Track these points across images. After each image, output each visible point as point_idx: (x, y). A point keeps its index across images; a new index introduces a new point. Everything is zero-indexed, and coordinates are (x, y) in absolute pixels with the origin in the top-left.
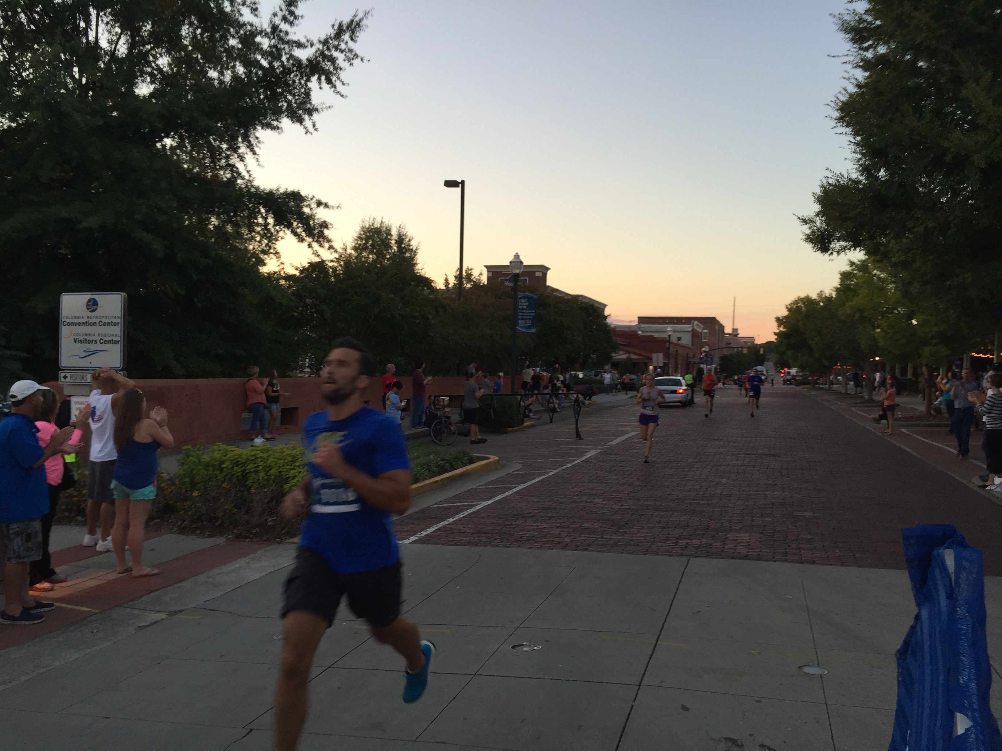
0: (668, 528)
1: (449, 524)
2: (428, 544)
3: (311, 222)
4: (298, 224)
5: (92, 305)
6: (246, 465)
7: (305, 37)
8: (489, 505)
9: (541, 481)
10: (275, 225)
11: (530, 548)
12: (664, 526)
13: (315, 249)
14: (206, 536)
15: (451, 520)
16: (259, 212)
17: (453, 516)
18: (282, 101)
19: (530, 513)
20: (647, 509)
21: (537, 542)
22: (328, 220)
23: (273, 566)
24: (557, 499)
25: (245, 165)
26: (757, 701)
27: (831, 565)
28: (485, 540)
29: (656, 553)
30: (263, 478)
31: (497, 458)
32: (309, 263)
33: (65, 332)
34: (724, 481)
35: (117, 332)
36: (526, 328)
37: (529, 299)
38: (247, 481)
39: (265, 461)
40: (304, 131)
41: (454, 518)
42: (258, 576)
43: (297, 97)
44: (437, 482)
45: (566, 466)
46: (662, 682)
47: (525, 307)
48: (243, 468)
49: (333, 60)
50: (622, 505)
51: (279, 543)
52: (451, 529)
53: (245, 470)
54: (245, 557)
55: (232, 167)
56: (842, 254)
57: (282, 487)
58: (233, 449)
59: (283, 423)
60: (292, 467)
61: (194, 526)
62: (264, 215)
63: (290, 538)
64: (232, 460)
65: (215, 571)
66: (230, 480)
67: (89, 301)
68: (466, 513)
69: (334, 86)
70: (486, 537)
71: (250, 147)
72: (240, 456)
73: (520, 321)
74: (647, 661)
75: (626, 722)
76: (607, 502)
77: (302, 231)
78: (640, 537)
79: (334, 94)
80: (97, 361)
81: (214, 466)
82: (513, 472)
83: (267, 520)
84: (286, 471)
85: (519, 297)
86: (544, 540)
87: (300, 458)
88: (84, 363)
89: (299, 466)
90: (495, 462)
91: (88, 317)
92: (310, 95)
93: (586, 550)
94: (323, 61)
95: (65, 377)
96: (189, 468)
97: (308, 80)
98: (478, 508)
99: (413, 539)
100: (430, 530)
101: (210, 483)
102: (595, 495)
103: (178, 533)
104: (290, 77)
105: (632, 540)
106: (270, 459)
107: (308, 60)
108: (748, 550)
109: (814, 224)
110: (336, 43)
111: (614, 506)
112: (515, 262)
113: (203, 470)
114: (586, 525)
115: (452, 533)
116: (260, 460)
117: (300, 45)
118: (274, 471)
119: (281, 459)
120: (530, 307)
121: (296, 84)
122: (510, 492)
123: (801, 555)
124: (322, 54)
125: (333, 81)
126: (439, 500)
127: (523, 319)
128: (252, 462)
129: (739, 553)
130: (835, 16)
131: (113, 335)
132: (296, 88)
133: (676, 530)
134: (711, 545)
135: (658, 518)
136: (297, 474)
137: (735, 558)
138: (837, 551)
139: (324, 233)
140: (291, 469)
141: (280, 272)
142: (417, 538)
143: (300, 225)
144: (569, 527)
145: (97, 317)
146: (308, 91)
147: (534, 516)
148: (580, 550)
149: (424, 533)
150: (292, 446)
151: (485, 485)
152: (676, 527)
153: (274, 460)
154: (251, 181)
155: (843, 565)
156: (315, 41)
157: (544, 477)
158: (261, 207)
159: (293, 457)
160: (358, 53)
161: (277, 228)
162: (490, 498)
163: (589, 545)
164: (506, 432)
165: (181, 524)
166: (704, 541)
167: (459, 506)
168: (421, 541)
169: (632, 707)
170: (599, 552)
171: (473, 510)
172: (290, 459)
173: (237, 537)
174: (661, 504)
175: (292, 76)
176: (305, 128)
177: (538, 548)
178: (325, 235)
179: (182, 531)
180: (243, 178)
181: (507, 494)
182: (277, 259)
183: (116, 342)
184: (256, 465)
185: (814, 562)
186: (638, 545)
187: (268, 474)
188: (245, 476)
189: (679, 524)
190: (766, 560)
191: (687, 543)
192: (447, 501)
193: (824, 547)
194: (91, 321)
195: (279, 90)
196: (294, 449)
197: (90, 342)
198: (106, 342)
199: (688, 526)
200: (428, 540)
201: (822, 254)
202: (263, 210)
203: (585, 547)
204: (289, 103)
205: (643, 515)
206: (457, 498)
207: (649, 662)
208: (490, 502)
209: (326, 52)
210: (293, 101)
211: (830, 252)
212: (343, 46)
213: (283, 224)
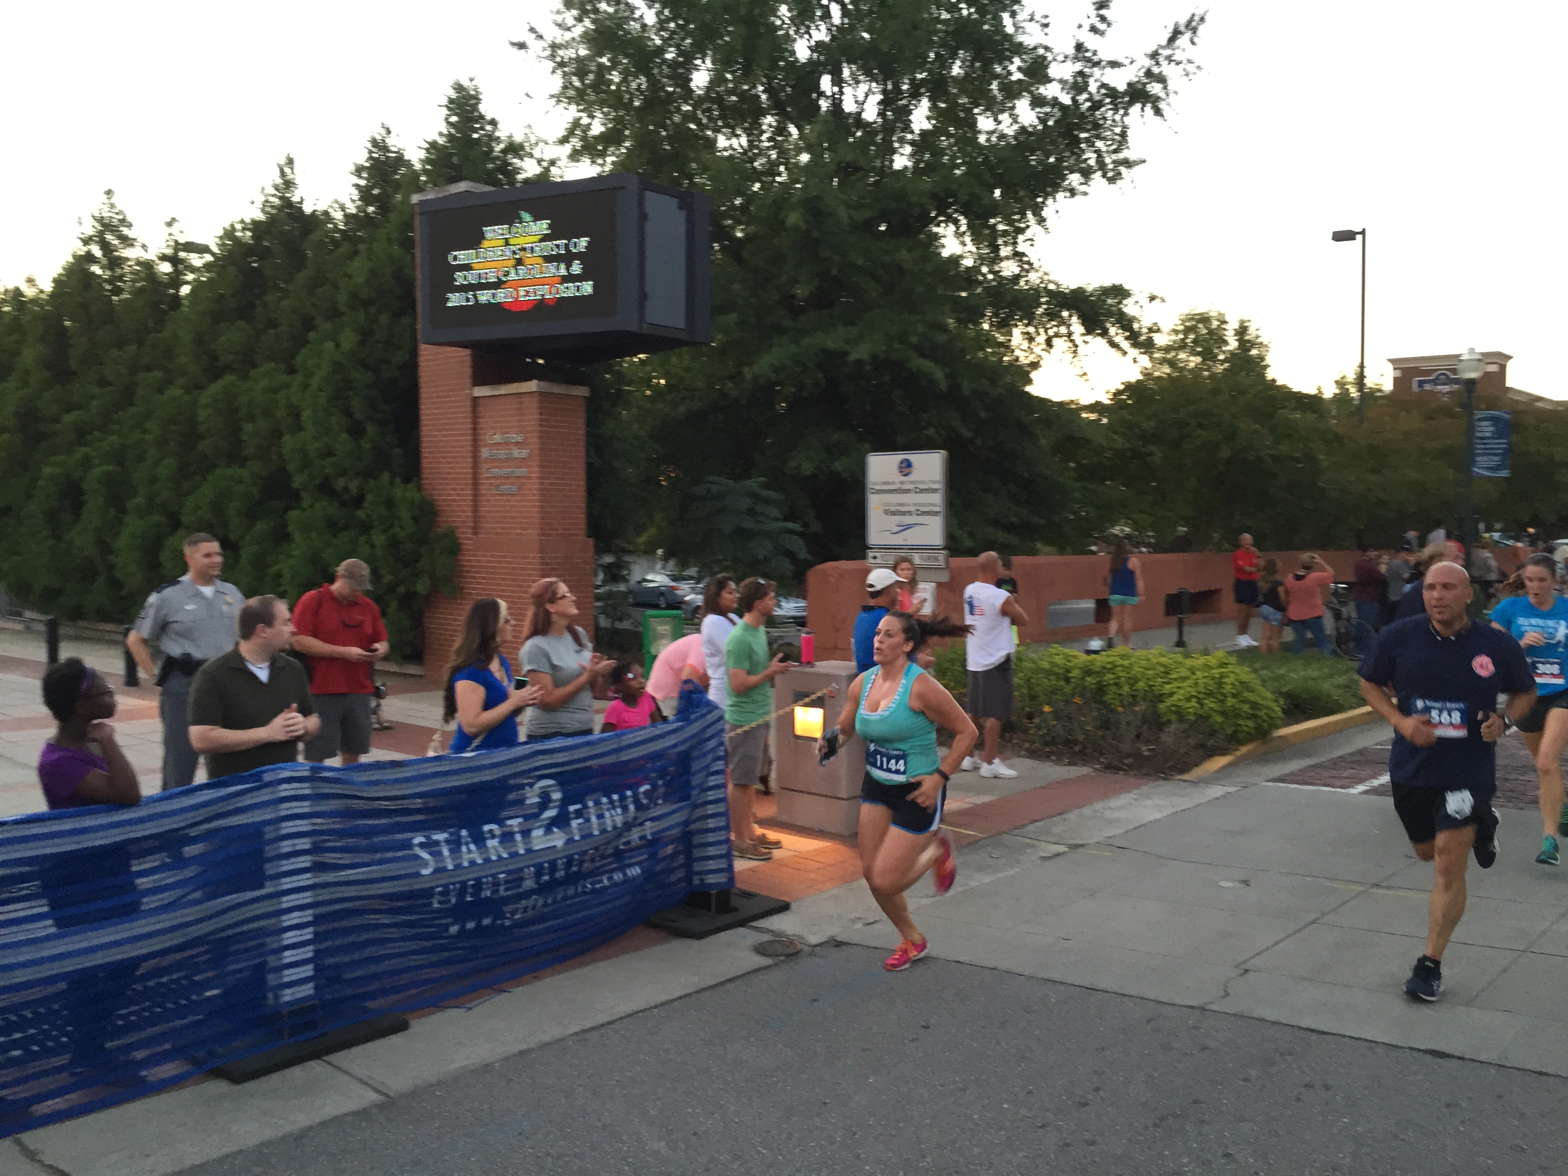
3: (1137, 326)
4: (1117, 330)
5: (906, 467)
6: (1101, 675)
10: (1083, 334)
14: (1065, 763)
18: (1088, 152)
23: (1171, 807)
25: (1037, 251)
30: (1128, 693)
32: (1126, 384)
33: (875, 505)
35: (937, 500)
36: (1491, 469)
37: (1494, 420)
38: (1104, 696)
39: (1128, 670)
47: (1488, 435)
48: (1098, 679)
53: (1101, 681)
54: (1130, 792)
55: (1021, 256)
57: (1156, 705)
60: (1166, 680)
61: (1048, 750)
63: (1179, 774)
66: (1082, 695)
67: (902, 462)
73: (1479, 459)
77: (1123, 339)
80: (911, 538)
81: (1057, 674)
85: (1476, 418)
88: (897, 540)
91: (902, 483)
94: (1150, 83)
95: (875, 558)
97: (1126, 113)
99: (1361, 788)
104: (1100, 114)
107: (1127, 85)
116: (1119, 669)
117: (1114, 65)
118: (1141, 685)
120: (1498, 435)
124: (1148, 72)
125: (1162, 108)
126: (1380, 739)
127: (1486, 455)
131: (931, 505)
132: (1108, 129)
143: (1120, 330)
145: (911, 482)
146: (1125, 130)
154: (1048, 275)
156: (1138, 56)
158: (1064, 310)
172: (1162, 669)
173: (1107, 768)
175: (1103, 111)
179: (1033, 754)
180: (1037, 271)
183: (936, 513)
188: (1101, 689)
194: (905, 487)
195: (1085, 135)
197: (904, 513)
198: (924, 513)
209: (1155, 69)
213: (1095, 332)
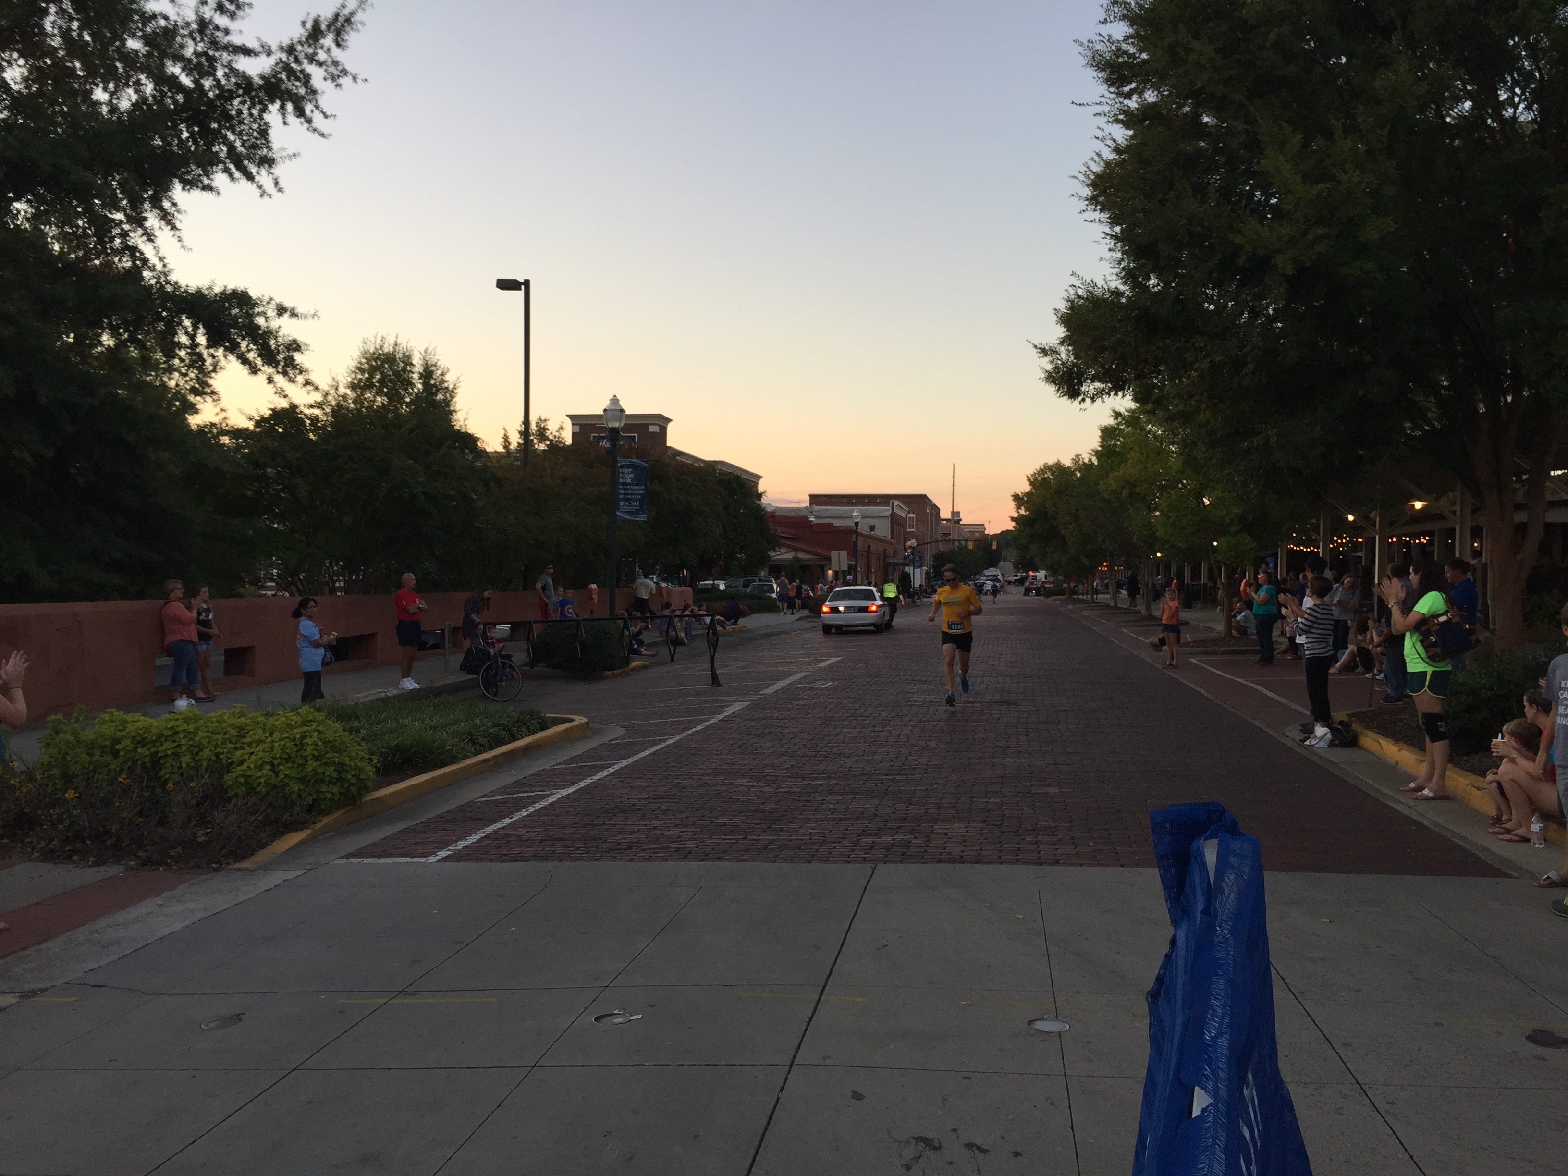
0: (846, 819)
1: (504, 828)
2: (471, 860)
3: (272, 342)
4: (248, 346)
6: (158, 744)
7: (258, 39)
8: (569, 794)
9: (654, 753)
10: (208, 347)
11: (632, 860)
12: (841, 816)
13: (279, 385)
14: (90, 863)
15: (507, 821)
16: (180, 323)
17: (510, 814)
18: (219, 145)
19: (634, 805)
20: (816, 792)
21: (644, 850)
22: (301, 338)
23: (205, 909)
24: (678, 781)
25: (155, 248)
26: (965, 1078)
27: (1082, 865)
28: (560, 850)
29: (827, 861)
30: (188, 764)
31: (584, 720)
32: (271, 409)
34: (933, 744)
36: (630, 513)
37: (634, 467)
38: (160, 770)
39: (192, 736)
40: (258, 192)
41: (511, 818)
42: (178, 926)
43: (245, 138)
44: (485, 761)
45: (694, 730)
46: (825, 1058)
47: (629, 481)
48: (153, 750)
49: (306, 79)
50: (779, 787)
51: (216, 870)
52: (507, 835)
53: (157, 752)
54: (157, 896)
55: (133, 251)
56: (1099, 401)
57: (221, 777)
58: (137, 718)
59: (228, 672)
60: (238, 746)
61: (68, 848)
62: (190, 330)
63: (235, 862)
64: (134, 737)
65: (102, 922)
66: (131, 770)
68: (531, 810)
69: (309, 121)
70: (564, 846)
71: (167, 218)
72: (147, 729)
73: (621, 503)
74: (804, 1028)
75: (768, 1124)
76: (755, 784)
77: (256, 356)
78: (804, 835)
79: (310, 134)
81: (102, 748)
82: (611, 740)
83: (196, 833)
84: (228, 752)
85: (619, 465)
86: (654, 846)
87: (253, 730)
89: (250, 744)
90: (581, 726)
92: (268, 134)
93: (719, 859)
94: (289, 80)
96: (59, 752)
97: (264, 110)
98: (551, 800)
99: (443, 854)
100: (472, 839)
101: (96, 776)
102: (738, 772)
103: (39, 861)
104: (231, 105)
105: (791, 840)
106: (200, 733)
107: (262, 77)
108: (963, 848)
109: (1058, 356)
110: (310, 51)
111: (766, 789)
112: (611, 410)
113: (84, 755)
114: (721, 820)
115: (508, 842)
116: (181, 735)
117: (246, 51)
118: (206, 753)
119: (219, 733)
120: (637, 481)
121: (243, 116)
122: (605, 773)
123: (1039, 853)
124: (287, 68)
125: (308, 112)
126: (489, 790)
127: (627, 500)
128: (168, 738)
129: (949, 853)
130: (1081, 44)
132: (243, 123)
133: (859, 822)
134: (910, 842)
135: (831, 806)
136: (246, 757)
137: (944, 862)
138: (1091, 844)
139: (294, 360)
140: (236, 749)
141: (221, 424)
142: (450, 853)
143: (251, 346)
144: (694, 824)
146: (265, 127)
147: (640, 809)
148: (710, 859)
149: (462, 844)
150: (238, 711)
151: (564, 763)
152: (858, 818)
153: (205, 734)
154: (166, 275)
155: (1099, 865)
156: (274, 48)
157: (659, 747)
158: (184, 318)
159: (241, 728)
160: (348, 68)
161: (212, 351)
162: (573, 784)
163: (724, 852)
164: (602, 678)
165: (47, 845)
166: (899, 837)
167: (521, 799)
168: (456, 857)
169: (778, 1099)
170: (740, 861)
171: (544, 803)
172: (234, 732)
173: (144, 864)
174: (837, 784)
175: (236, 102)
176: (260, 187)
177: (644, 860)
178: (296, 362)
179: (48, 856)
180: (153, 269)
181: (599, 776)
182: (214, 403)
184: (175, 744)
185: (1057, 862)
186: (799, 848)
187: (197, 758)
188: (157, 762)
189: (862, 813)
190: (988, 863)
191: (873, 842)
192: (503, 790)
193: (1072, 838)
195: (215, 126)
196: (242, 714)
199: (876, 815)
200: (468, 855)
201: (1070, 401)
202: (187, 323)
203: (718, 855)
204: (231, 147)
205: (809, 801)
206: (518, 785)
207: (807, 1029)
208: (571, 790)
209: (294, 65)
210: (238, 144)
211: (1080, 398)
212: (322, 56)
213: (222, 346)
